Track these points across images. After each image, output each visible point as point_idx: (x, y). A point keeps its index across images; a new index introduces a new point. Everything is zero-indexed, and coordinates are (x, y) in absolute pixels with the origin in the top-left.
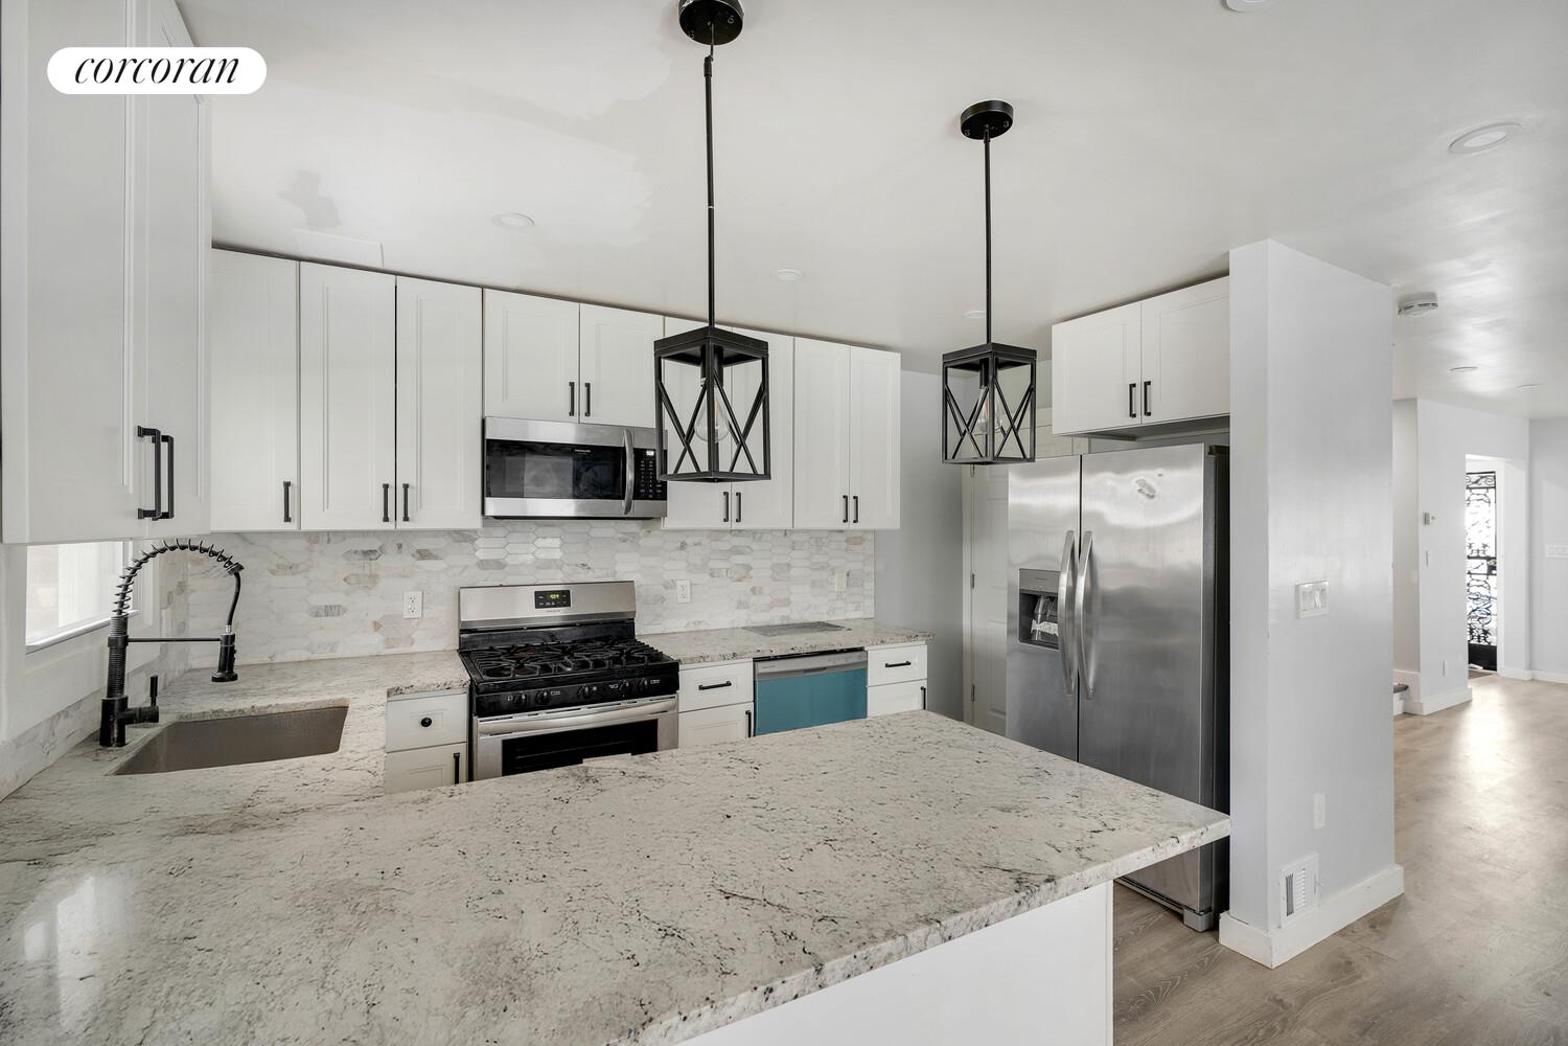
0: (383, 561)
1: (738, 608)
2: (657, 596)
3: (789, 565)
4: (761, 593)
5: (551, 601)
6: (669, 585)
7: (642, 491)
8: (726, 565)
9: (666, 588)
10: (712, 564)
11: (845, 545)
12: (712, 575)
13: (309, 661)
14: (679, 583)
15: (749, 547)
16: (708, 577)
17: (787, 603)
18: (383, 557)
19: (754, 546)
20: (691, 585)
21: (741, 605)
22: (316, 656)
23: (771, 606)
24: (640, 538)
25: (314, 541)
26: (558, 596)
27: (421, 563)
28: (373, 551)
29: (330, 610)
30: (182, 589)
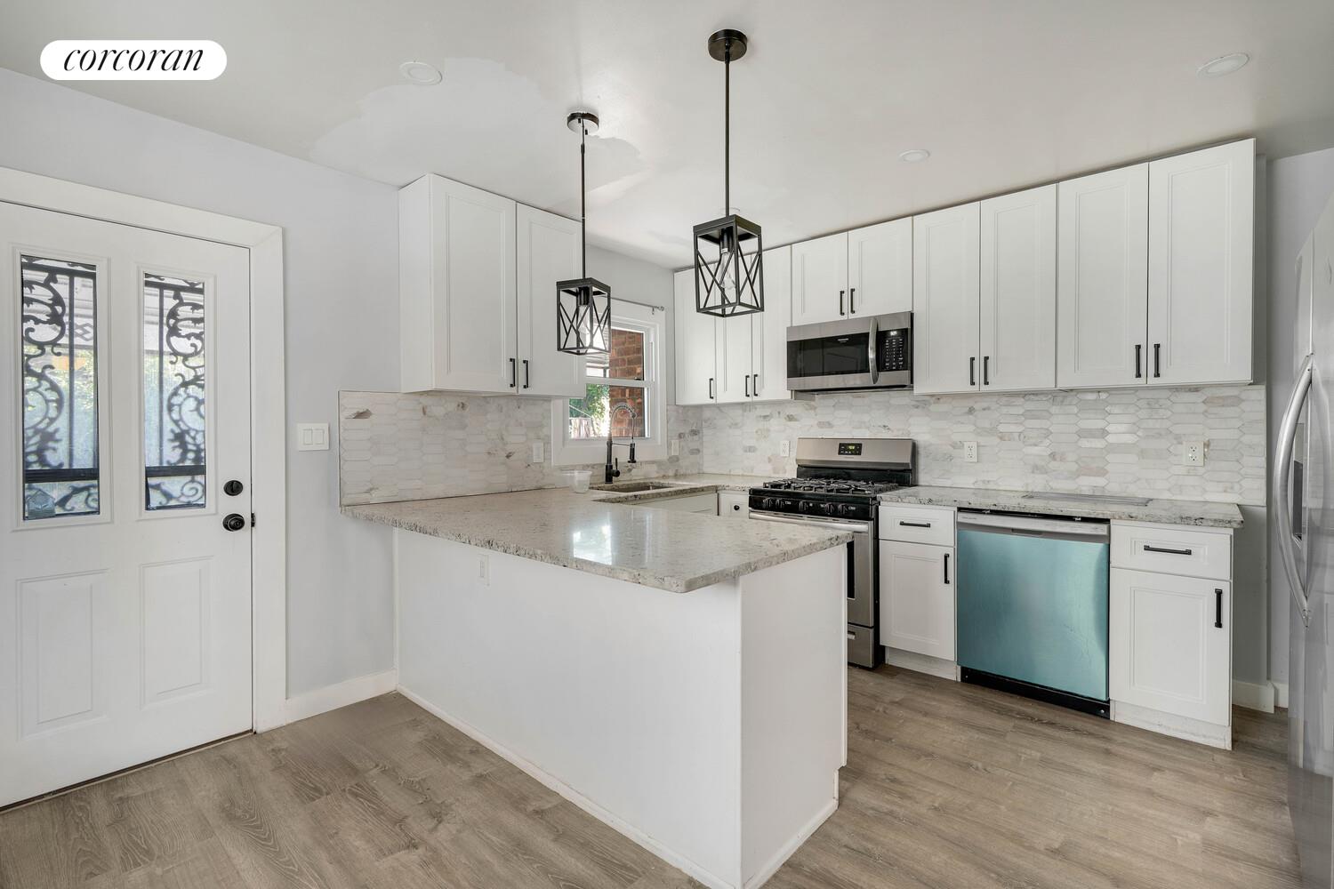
0: (772, 421)
1: (1033, 472)
2: (945, 454)
3: (1103, 430)
4: (1062, 459)
5: (849, 450)
6: (958, 446)
7: (887, 364)
8: (1021, 429)
9: (954, 447)
10: (1002, 428)
11: (1203, 407)
12: (1001, 438)
13: (743, 475)
14: (966, 444)
15: (1047, 411)
16: (998, 440)
17: (1102, 472)
18: (772, 420)
19: (1054, 409)
20: (978, 446)
21: (1036, 469)
22: (745, 474)
23: (1077, 474)
24: (930, 404)
25: (745, 411)
26: (854, 448)
27: (789, 423)
28: (768, 416)
29: (751, 449)
30: (694, 433)
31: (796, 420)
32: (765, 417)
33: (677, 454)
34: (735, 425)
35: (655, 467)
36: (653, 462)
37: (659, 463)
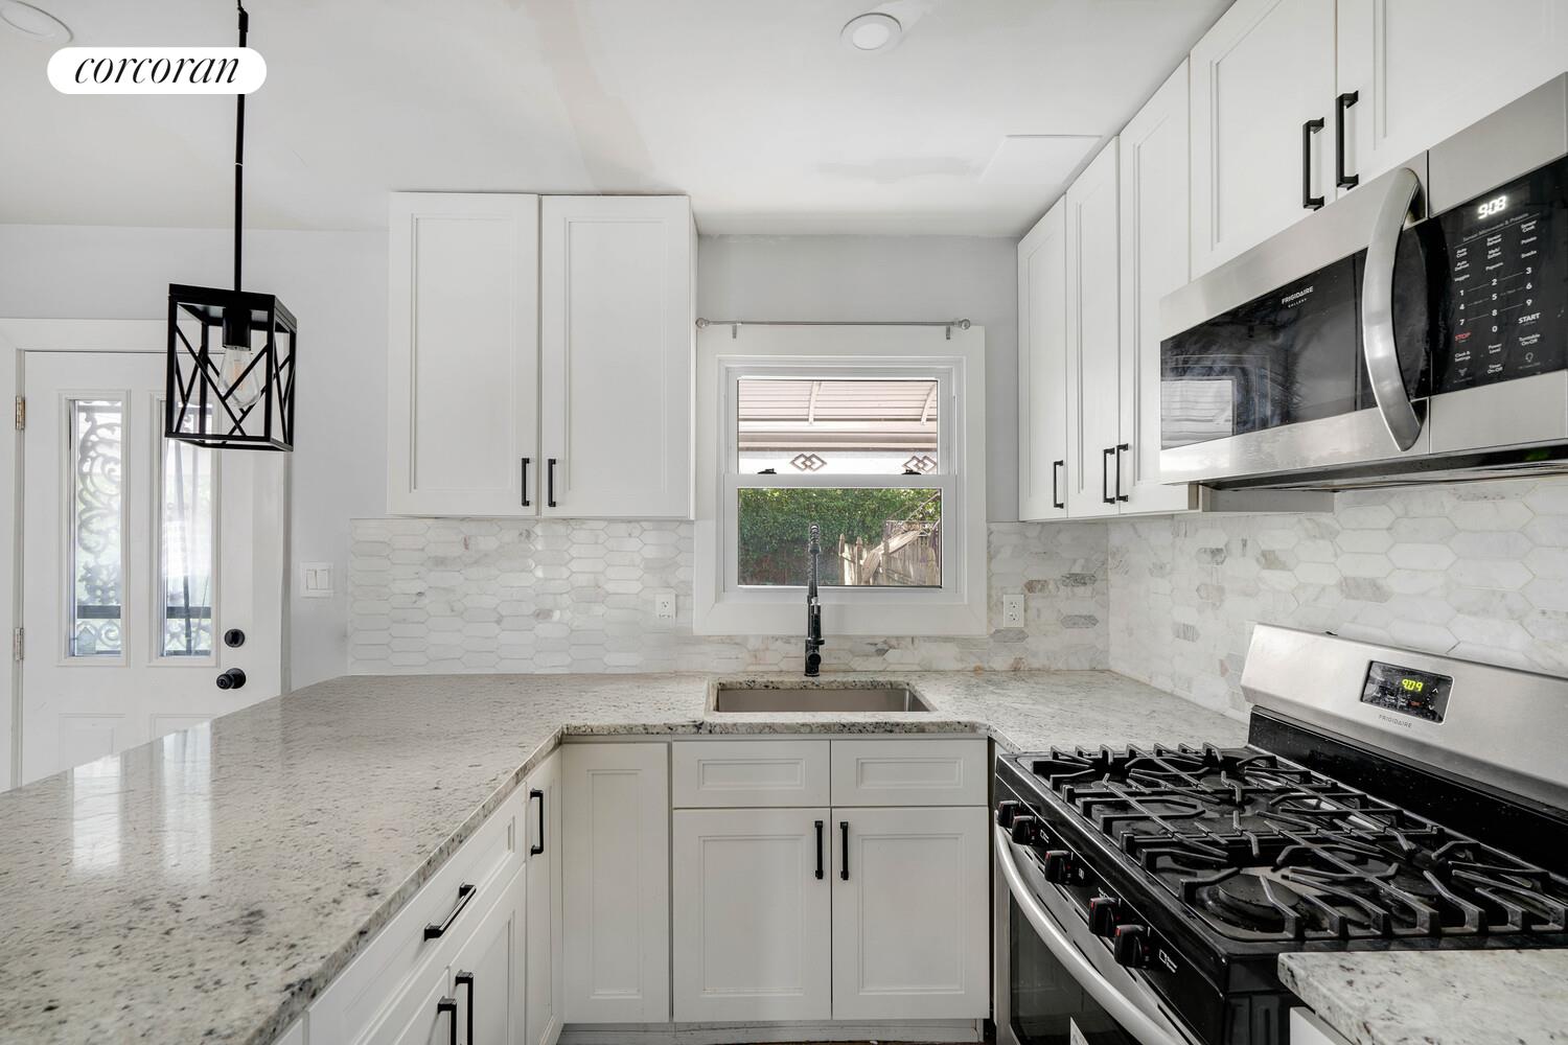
0: (1228, 566)
25: (1176, 534)
26: (1419, 686)
27: (1266, 574)
28: (1219, 551)
29: (1187, 632)
30: (1078, 580)
31: (1283, 567)
32: (1216, 552)
33: (1020, 624)
34: (1159, 569)
35: (951, 650)
36: (947, 639)
37: (964, 642)
